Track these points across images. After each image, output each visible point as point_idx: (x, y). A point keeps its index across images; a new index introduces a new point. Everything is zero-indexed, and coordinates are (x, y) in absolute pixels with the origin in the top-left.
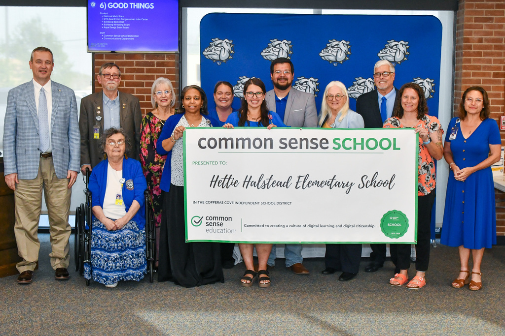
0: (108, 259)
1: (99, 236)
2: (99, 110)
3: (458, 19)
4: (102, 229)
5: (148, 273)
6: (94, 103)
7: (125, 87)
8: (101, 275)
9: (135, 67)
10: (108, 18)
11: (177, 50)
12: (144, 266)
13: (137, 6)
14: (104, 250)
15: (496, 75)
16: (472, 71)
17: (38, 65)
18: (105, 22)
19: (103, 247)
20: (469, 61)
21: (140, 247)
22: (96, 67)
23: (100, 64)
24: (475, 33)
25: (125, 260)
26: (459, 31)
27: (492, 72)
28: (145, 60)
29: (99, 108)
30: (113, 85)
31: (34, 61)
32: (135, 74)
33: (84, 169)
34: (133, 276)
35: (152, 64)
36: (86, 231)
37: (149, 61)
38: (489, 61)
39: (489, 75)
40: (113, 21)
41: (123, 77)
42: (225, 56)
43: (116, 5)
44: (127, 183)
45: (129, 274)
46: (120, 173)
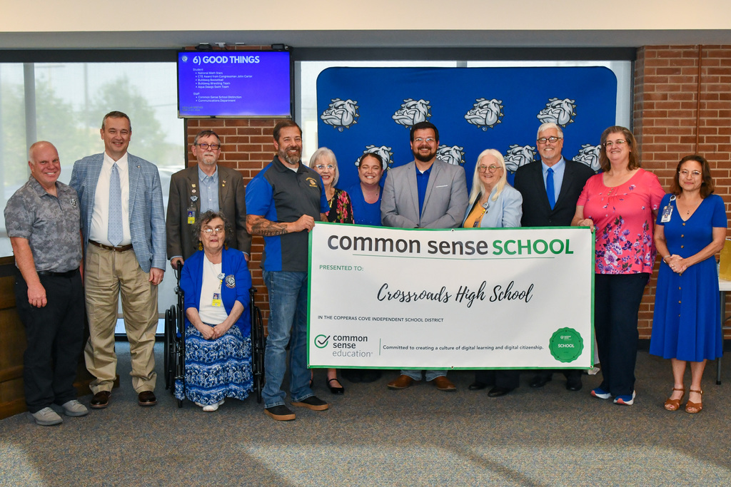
0: (208, 373)
1: (196, 346)
2: (194, 188)
3: (637, 72)
4: (199, 338)
5: (255, 391)
6: (188, 180)
7: (225, 160)
8: (201, 395)
9: (237, 135)
10: (204, 75)
11: (289, 114)
12: (249, 383)
13: (238, 60)
14: (203, 363)
15: (684, 140)
16: (654, 136)
17: (111, 136)
18: (199, 80)
19: (201, 359)
20: (651, 123)
21: (244, 359)
22: (189, 136)
23: (194, 132)
24: (659, 88)
25: (228, 372)
26: (637, 85)
27: (680, 136)
28: (249, 127)
29: (194, 186)
30: (210, 158)
31: (106, 130)
32: (237, 144)
33: (175, 262)
34: (236, 393)
35: (258, 132)
36: (178, 339)
37: (255, 127)
38: (676, 123)
39: (676, 139)
40: (209, 78)
41: (223, 148)
42: (347, 120)
43: (212, 60)
44: (227, 279)
45: (231, 390)
46: (219, 267)
